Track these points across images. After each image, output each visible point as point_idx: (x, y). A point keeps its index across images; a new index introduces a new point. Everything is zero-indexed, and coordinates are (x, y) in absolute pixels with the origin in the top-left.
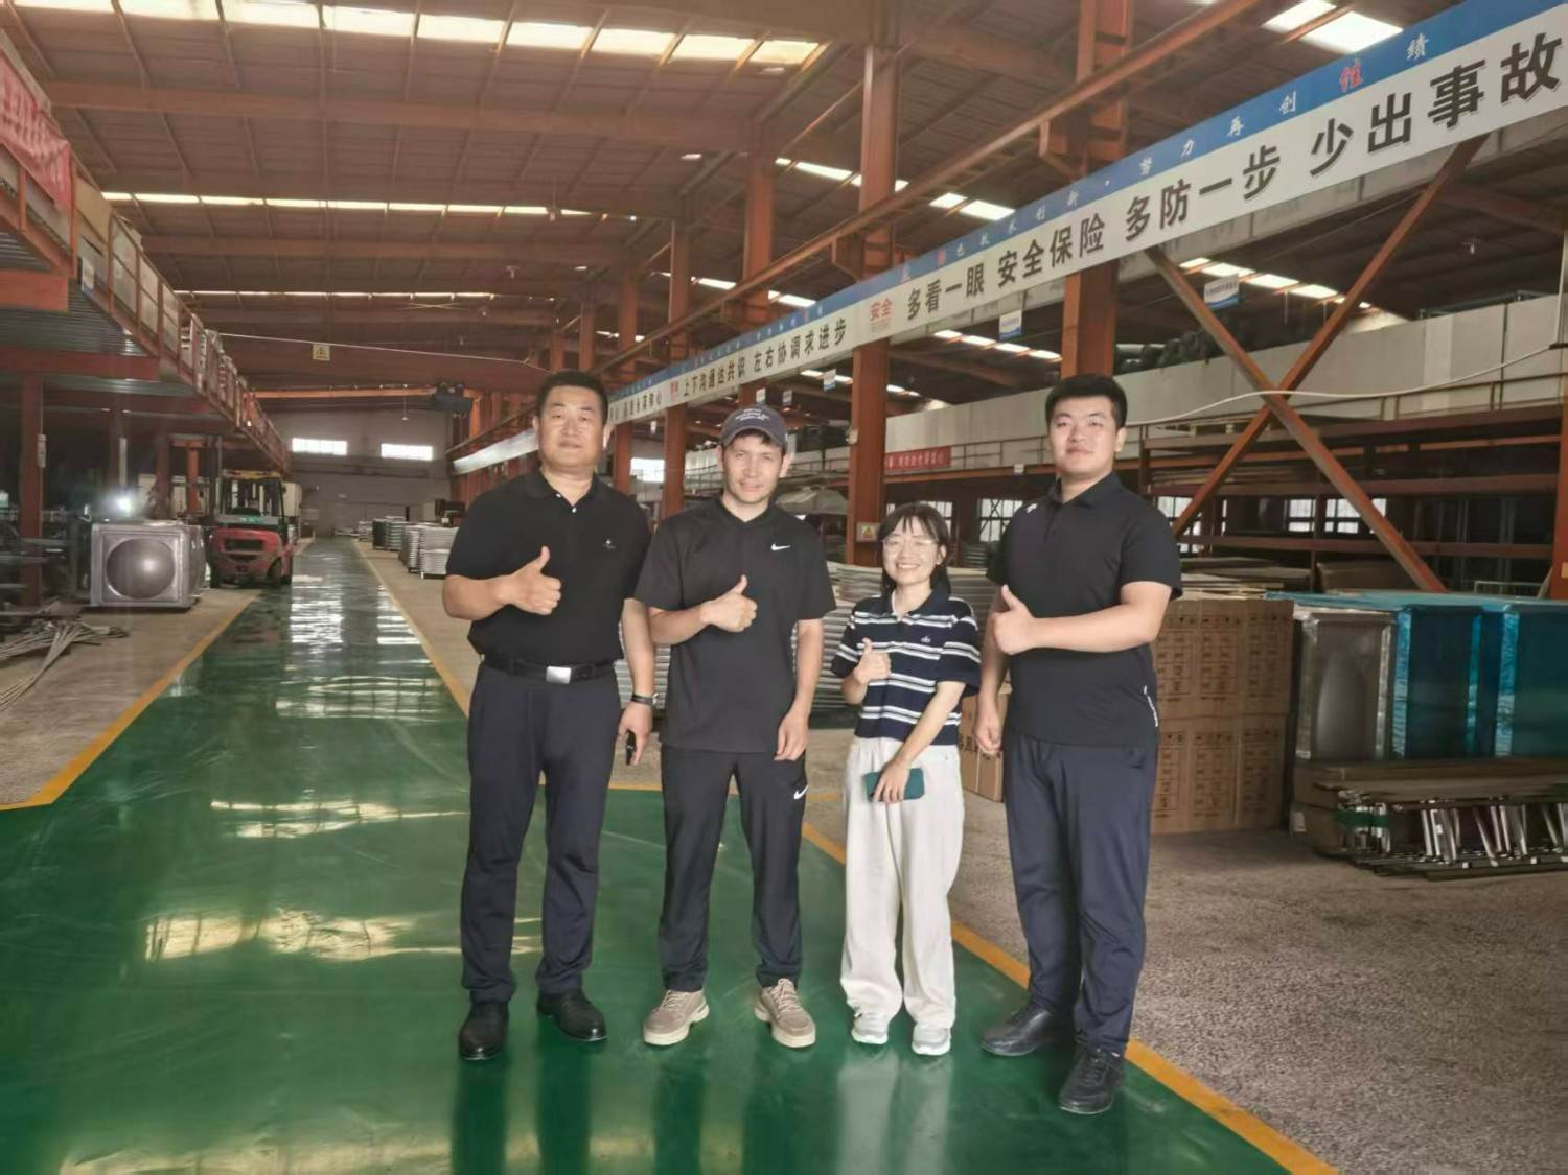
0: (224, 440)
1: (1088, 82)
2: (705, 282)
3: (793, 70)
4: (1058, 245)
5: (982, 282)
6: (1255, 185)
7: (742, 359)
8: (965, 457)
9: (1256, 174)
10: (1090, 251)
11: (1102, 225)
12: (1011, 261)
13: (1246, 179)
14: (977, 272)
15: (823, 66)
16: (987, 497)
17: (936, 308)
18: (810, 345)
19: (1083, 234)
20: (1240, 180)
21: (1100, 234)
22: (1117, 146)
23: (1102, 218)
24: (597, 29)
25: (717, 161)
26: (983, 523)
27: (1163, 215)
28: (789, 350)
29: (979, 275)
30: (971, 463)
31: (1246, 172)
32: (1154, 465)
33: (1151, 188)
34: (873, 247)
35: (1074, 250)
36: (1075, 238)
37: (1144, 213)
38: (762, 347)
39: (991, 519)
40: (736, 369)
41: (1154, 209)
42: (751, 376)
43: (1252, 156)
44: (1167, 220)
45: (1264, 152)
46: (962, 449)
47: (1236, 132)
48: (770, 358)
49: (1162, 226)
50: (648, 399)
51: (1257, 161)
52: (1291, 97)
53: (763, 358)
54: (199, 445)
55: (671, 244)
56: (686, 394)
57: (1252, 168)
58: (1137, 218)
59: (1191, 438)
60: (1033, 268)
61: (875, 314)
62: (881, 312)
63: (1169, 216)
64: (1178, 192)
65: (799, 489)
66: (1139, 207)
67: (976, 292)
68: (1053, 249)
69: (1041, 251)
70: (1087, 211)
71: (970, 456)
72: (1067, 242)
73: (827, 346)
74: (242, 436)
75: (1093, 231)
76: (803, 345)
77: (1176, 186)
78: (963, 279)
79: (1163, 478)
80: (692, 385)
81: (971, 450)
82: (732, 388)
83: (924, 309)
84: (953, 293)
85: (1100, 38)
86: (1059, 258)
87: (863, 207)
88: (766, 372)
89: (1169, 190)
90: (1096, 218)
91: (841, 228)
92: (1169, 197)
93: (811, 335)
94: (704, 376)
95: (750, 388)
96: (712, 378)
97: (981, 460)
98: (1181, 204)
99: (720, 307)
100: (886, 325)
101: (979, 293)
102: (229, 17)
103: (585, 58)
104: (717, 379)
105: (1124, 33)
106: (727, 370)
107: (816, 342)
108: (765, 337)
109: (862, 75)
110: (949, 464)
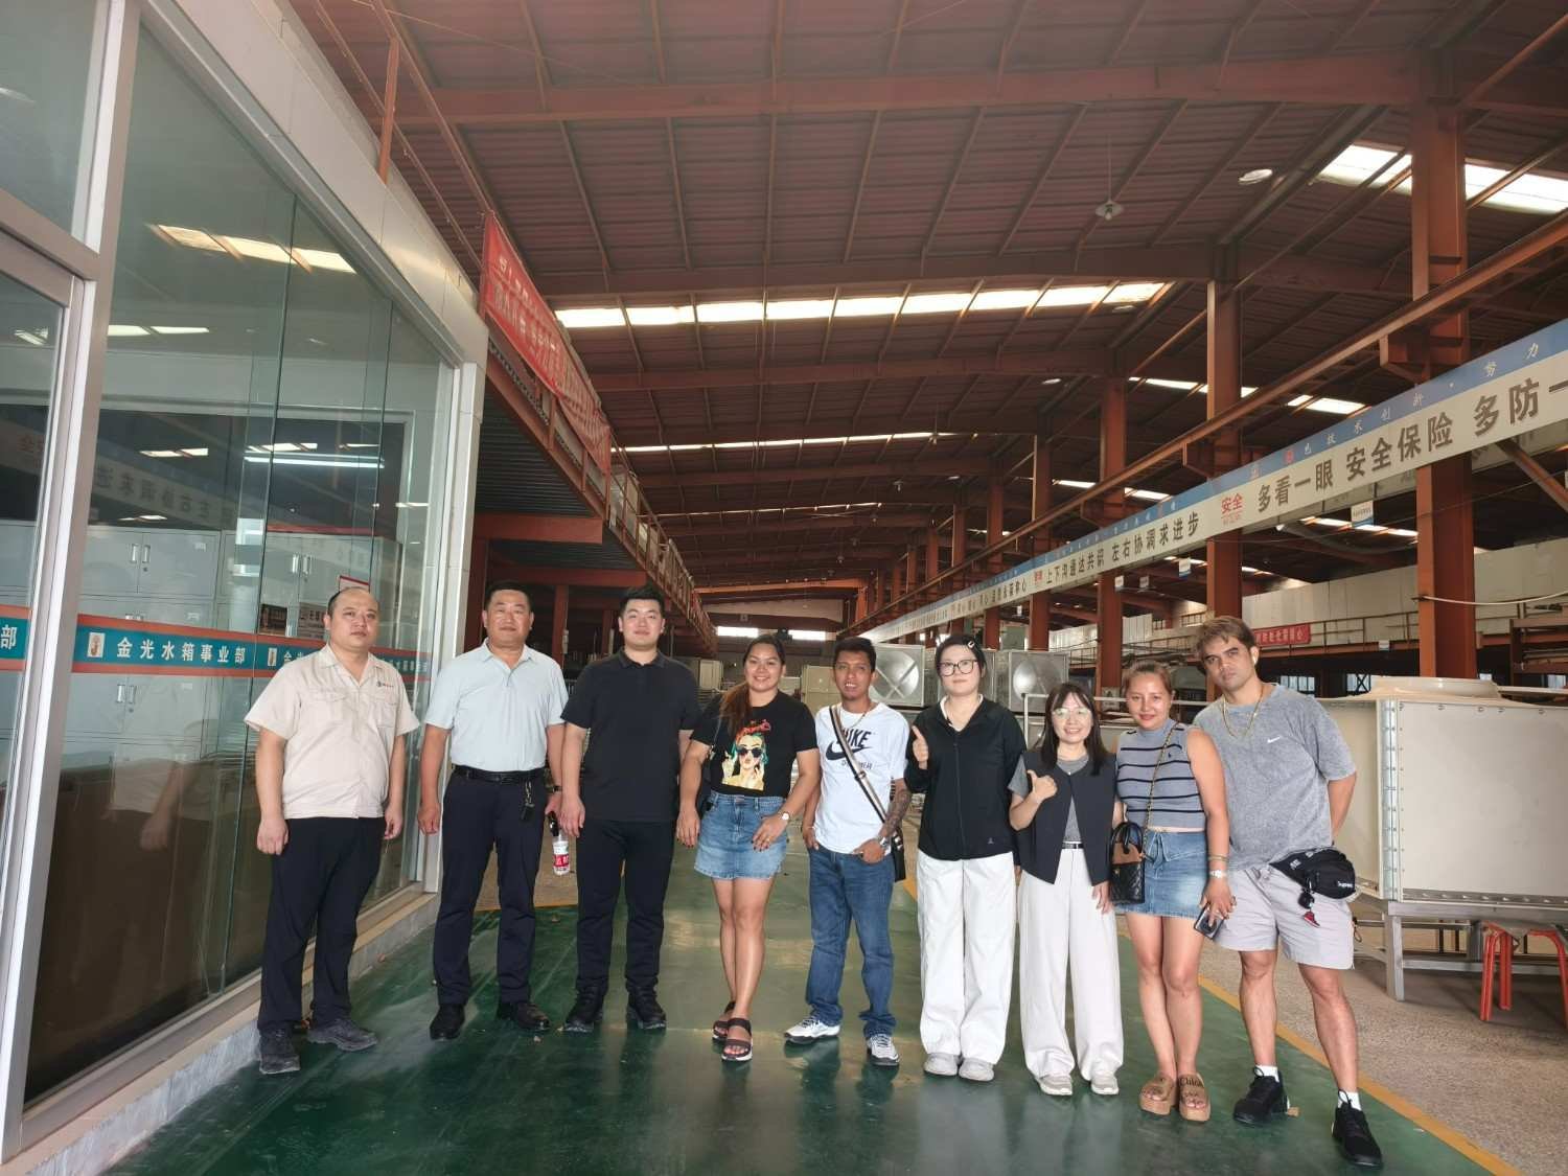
1: (1423, 301)
2: (1065, 483)
3: (1141, 306)
4: (1406, 441)
5: (1331, 476)
7: (1101, 551)
8: (1325, 634)
10: (1438, 446)
11: (1449, 422)
12: (1359, 457)
14: (1326, 468)
15: (1166, 302)
17: (1286, 501)
18: (1164, 537)
19: (1431, 430)
21: (1449, 430)
22: (1458, 352)
23: (1449, 416)
25: (1073, 383)
27: (1513, 411)
28: (1145, 542)
29: (1327, 470)
30: (1332, 640)
33: (1497, 388)
34: (1224, 449)
35: (1423, 444)
36: (1423, 435)
37: (1492, 410)
38: (1119, 540)
39: (1358, 692)
40: (1095, 559)
41: (1502, 406)
42: (1109, 565)
44: (1516, 416)
46: (1321, 626)
48: (1127, 548)
49: (1513, 421)
50: (1014, 587)
53: (1121, 549)
55: (1034, 453)
56: (1049, 582)
58: (1486, 415)
60: (1382, 464)
61: (1226, 508)
62: (1231, 506)
63: (1517, 412)
64: (1525, 390)
66: (1487, 404)
67: (1326, 485)
68: (1401, 445)
69: (1388, 447)
70: (1433, 410)
71: (1330, 633)
72: (1415, 438)
73: (1181, 538)
75: (1440, 428)
76: (1158, 537)
77: (1525, 385)
78: (1311, 474)
79: (1535, 655)
80: (1054, 574)
81: (1331, 627)
82: (1092, 576)
83: (1274, 502)
84: (1300, 488)
85: (1434, 260)
86: (1408, 453)
87: (1210, 415)
88: (1123, 561)
89: (1518, 389)
90: (1443, 415)
91: (1190, 435)
92: (1517, 396)
93: (1165, 527)
94: (1066, 566)
95: (1109, 576)
96: (1073, 568)
97: (1342, 636)
98: (1531, 402)
99: (1079, 506)
100: (1238, 518)
101: (1328, 486)
102: (702, 319)
103: (963, 317)
104: (1077, 567)
105: (1458, 255)
106: (1086, 560)
107: (1171, 534)
108: (1121, 531)
109: (1205, 306)
110: (1309, 640)
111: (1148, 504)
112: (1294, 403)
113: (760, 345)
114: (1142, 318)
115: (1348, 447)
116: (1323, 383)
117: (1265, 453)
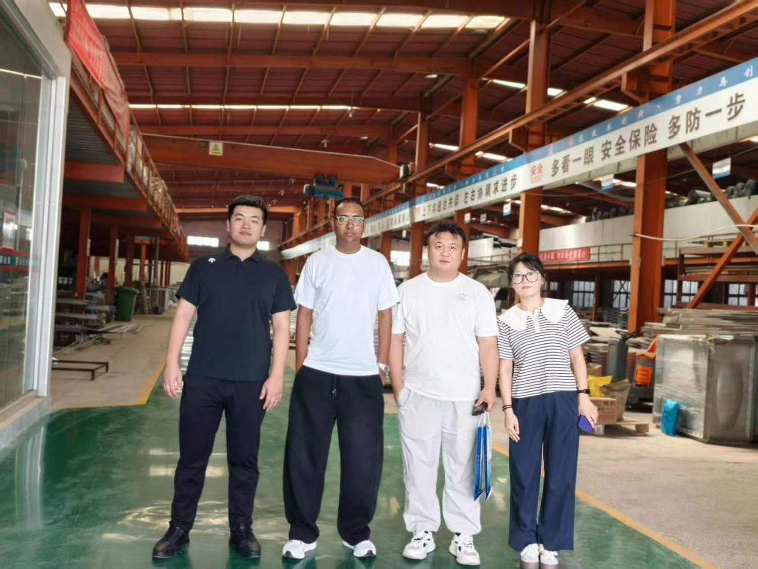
0: (160, 239)
1: (649, 52)
2: (438, 146)
3: (491, 31)
4: (633, 139)
5: (593, 157)
6: (733, 114)
7: (457, 196)
8: (599, 254)
9: (733, 107)
10: (650, 143)
11: (656, 129)
12: (608, 146)
13: (728, 110)
14: (590, 152)
15: (507, 29)
16: (617, 279)
17: (567, 170)
18: (496, 189)
19: (647, 133)
20: (726, 111)
21: (655, 134)
22: (666, 85)
23: (656, 125)
24: (379, 16)
25: (445, 79)
26: (615, 295)
27: (687, 126)
28: (484, 191)
29: (591, 153)
30: (603, 258)
31: (728, 106)
32: (686, 262)
33: (681, 111)
34: (534, 133)
35: (642, 142)
36: (642, 135)
37: (677, 124)
38: (468, 189)
39: (620, 293)
40: (453, 201)
41: (682, 122)
42: (462, 206)
43: (731, 98)
44: (689, 129)
45: (737, 96)
46: (597, 249)
47: (723, 84)
48: (473, 195)
49: (687, 132)
50: (401, 217)
51: (734, 101)
52: (750, 68)
53: (470, 196)
54: (148, 242)
55: (418, 126)
56: (424, 215)
57: (732, 104)
58: (674, 127)
59: (705, 249)
60: (620, 152)
61: (533, 172)
62: (536, 172)
63: (691, 127)
64: (694, 114)
65: (491, 273)
66: (675, 121)
67: (589, 162)
68: (630, 141)
69: (624, 142)
70: (649, 121)
71: (602, 253)
72: (638, 137)
73: (506, 190)
74: (171, 237)
75: (651, 131)
76: (492, 188)
77: (694, 111)
78: (582, 155)
79: (691, 271)
80: (427, 211)
81: (603, 250)
82: (451, 213)
83: (560, 171)
84: (577, 163)
85: (656, 27)
86: (633, 146)
87: (528, 111)
88: (471, 204)
89: (690, 113)
90: (653, 125)
91: (514, 123)
92: (690, 117)
93: (497, 183)
94: (435, 205)
95: (461, 213)
96: (439, 206)
97: (608, 256)
98: (696, 121)
99: (444, 165)
100: (539, 179)
101: (591, 163)
102: (187, 18)
103: (372, 30)
104: (442, 206)
105: (670, 24)
106: (448, 202)
107: (500, 187)
108: (470, 184)
109: (528, 37)
110: (589, 258)
111: (494, 163)
112: (587, 102)
113: (229, 39)
114: (491, 39)
115: (603, 139)
116: (606, 90)
117: (559, 138)
